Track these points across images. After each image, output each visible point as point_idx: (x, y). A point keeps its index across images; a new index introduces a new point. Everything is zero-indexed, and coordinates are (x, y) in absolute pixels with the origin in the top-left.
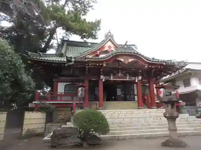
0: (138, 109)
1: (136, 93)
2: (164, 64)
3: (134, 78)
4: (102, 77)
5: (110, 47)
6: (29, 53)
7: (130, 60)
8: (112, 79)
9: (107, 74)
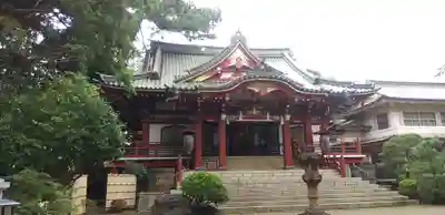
0: (284, 169)
1: (281, 141)
2: (327, 95)
3: (278, 118)
4: (224, 117)
5: (239, 59)
6: (102, 75)
7: (269, 90)
8: (241, 119)
9: (233, 111)
